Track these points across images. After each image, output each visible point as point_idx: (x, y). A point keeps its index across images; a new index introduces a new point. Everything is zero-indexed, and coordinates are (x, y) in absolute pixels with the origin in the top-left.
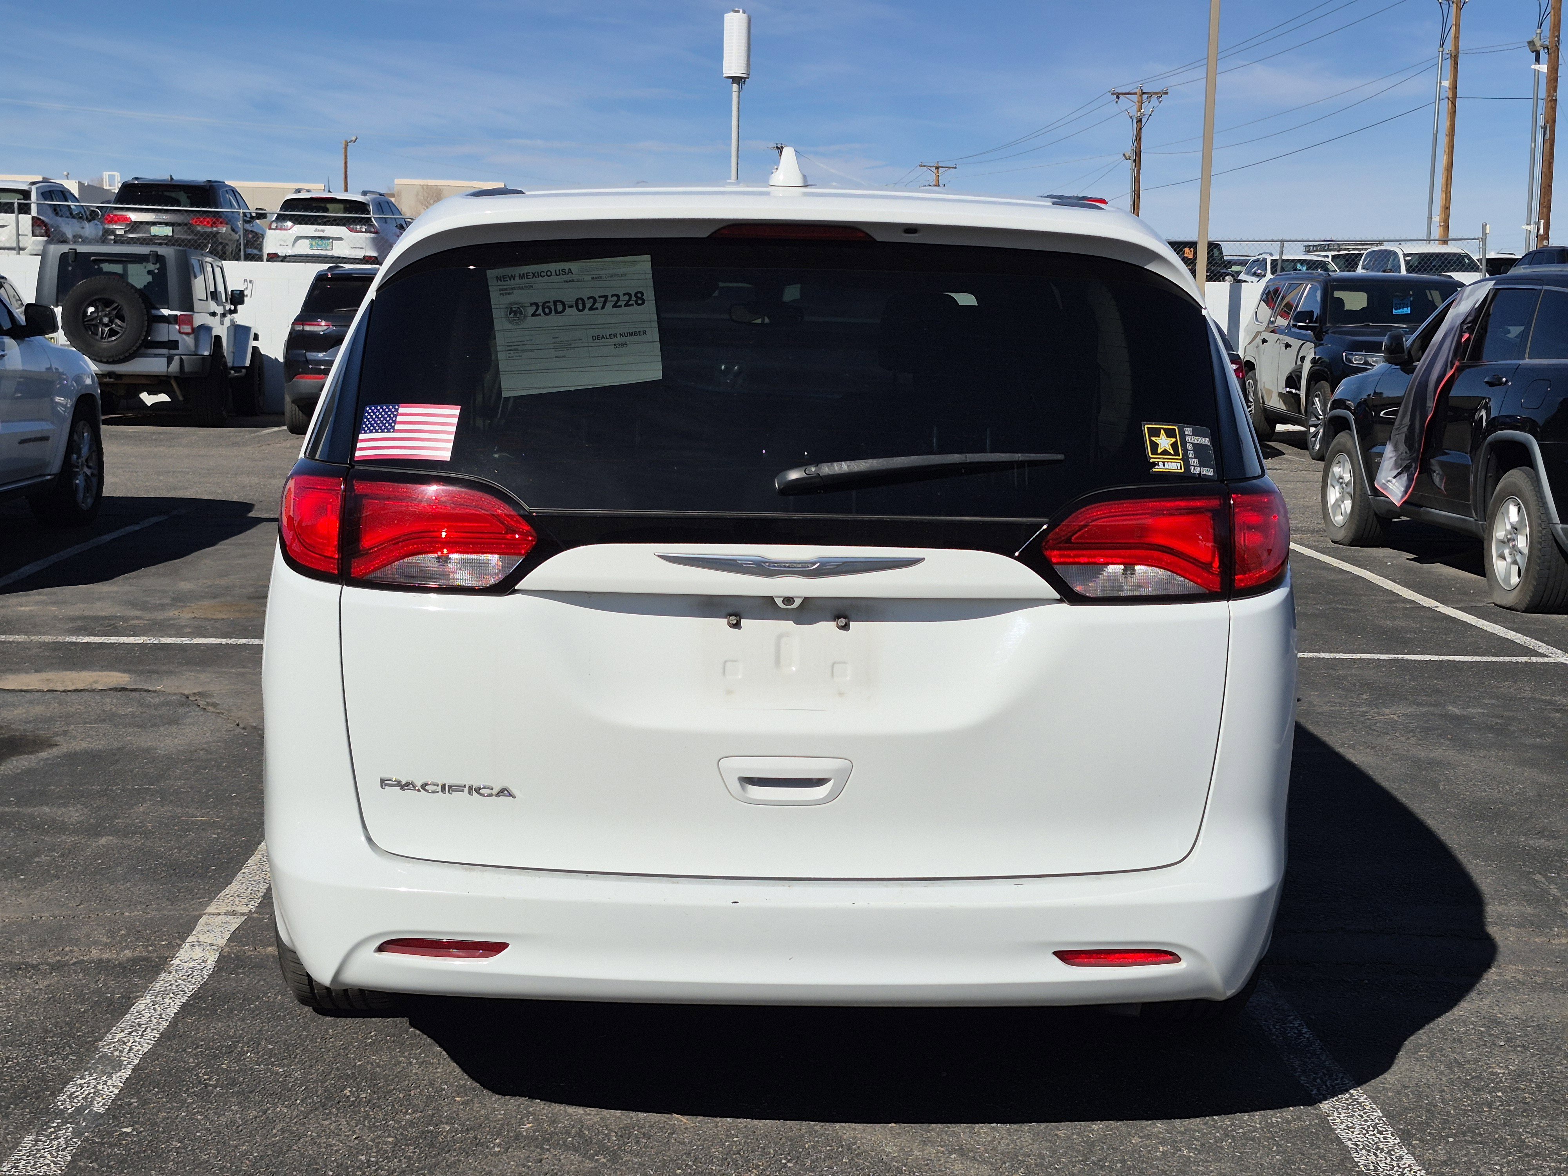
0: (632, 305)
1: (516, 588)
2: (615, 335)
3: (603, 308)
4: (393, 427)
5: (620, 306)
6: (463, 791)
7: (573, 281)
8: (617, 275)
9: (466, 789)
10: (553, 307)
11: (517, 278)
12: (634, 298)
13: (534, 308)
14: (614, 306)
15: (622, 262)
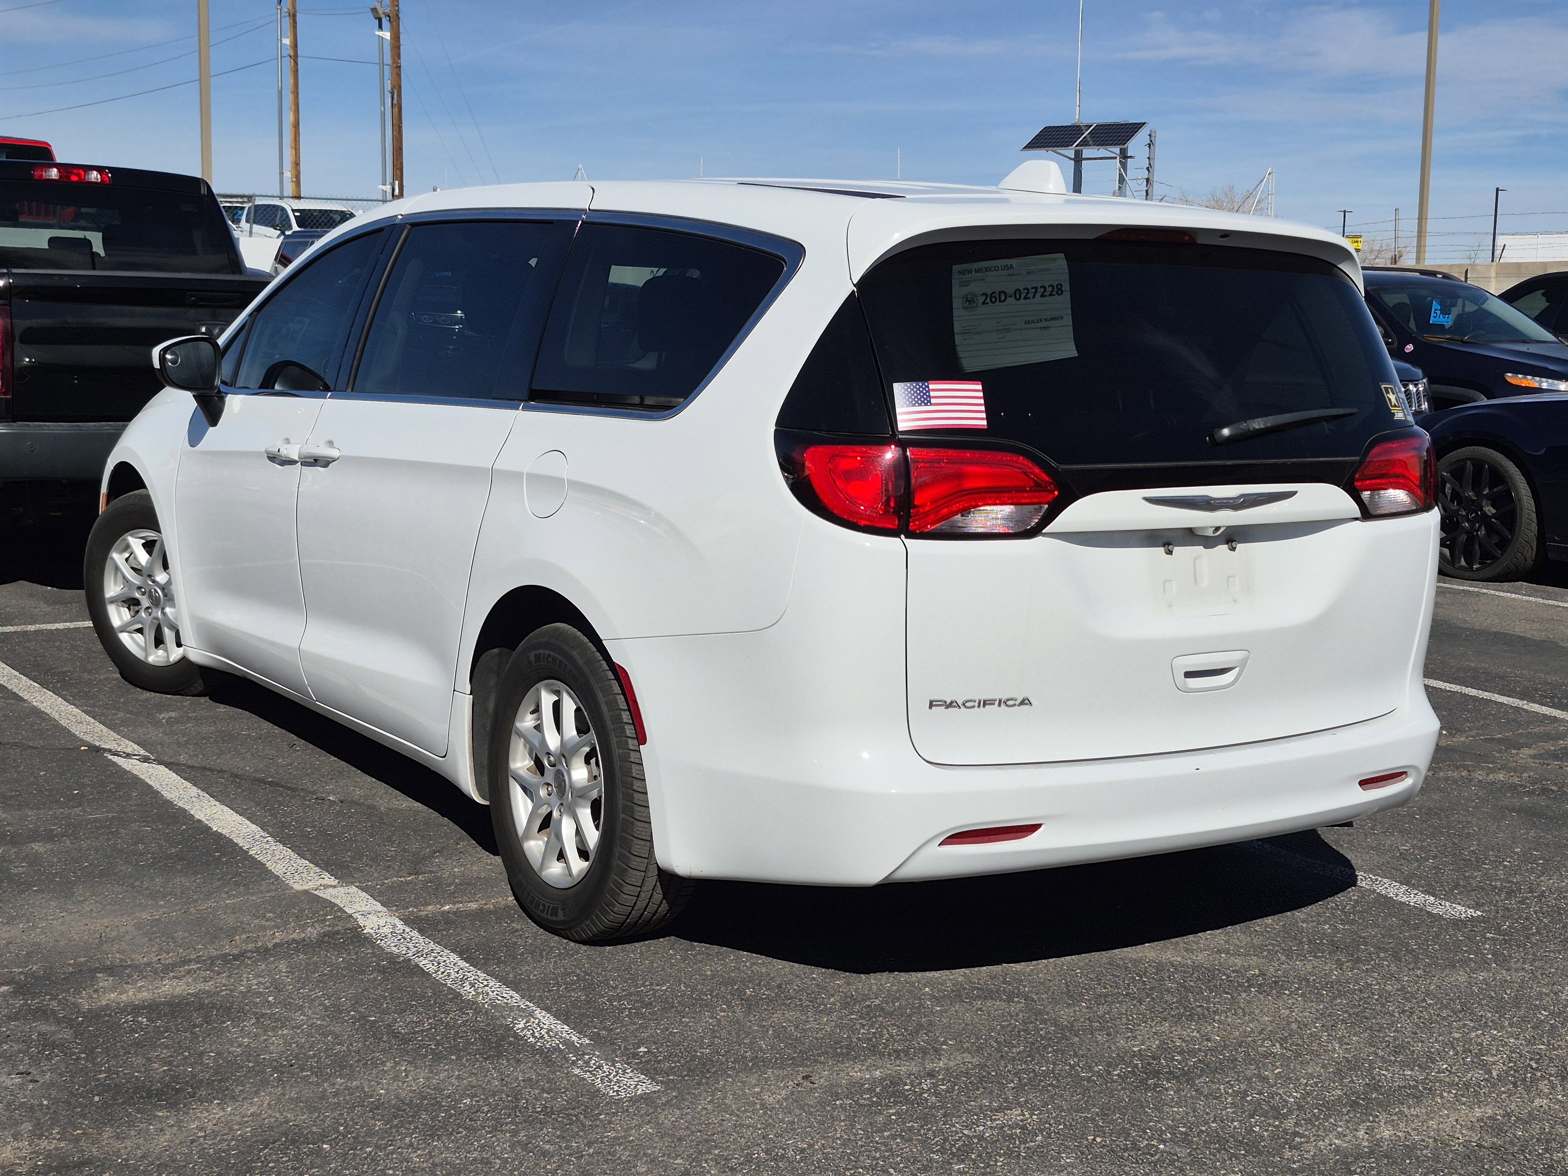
0: (1054, 295)
1: (1043, 531)
2: (1041, 320)
3: (1034, 297)
4: (930, 401)
5: (1046, 296)
6: (993, 704)
7: (1013, 275)
8: (1045, 270)
9: (997, 703)
10: (997, 297)
11: (973, 273)
12: (1056, 290)
13: (984, 297)
14: (1042, 296)
15: (1048, 259)
